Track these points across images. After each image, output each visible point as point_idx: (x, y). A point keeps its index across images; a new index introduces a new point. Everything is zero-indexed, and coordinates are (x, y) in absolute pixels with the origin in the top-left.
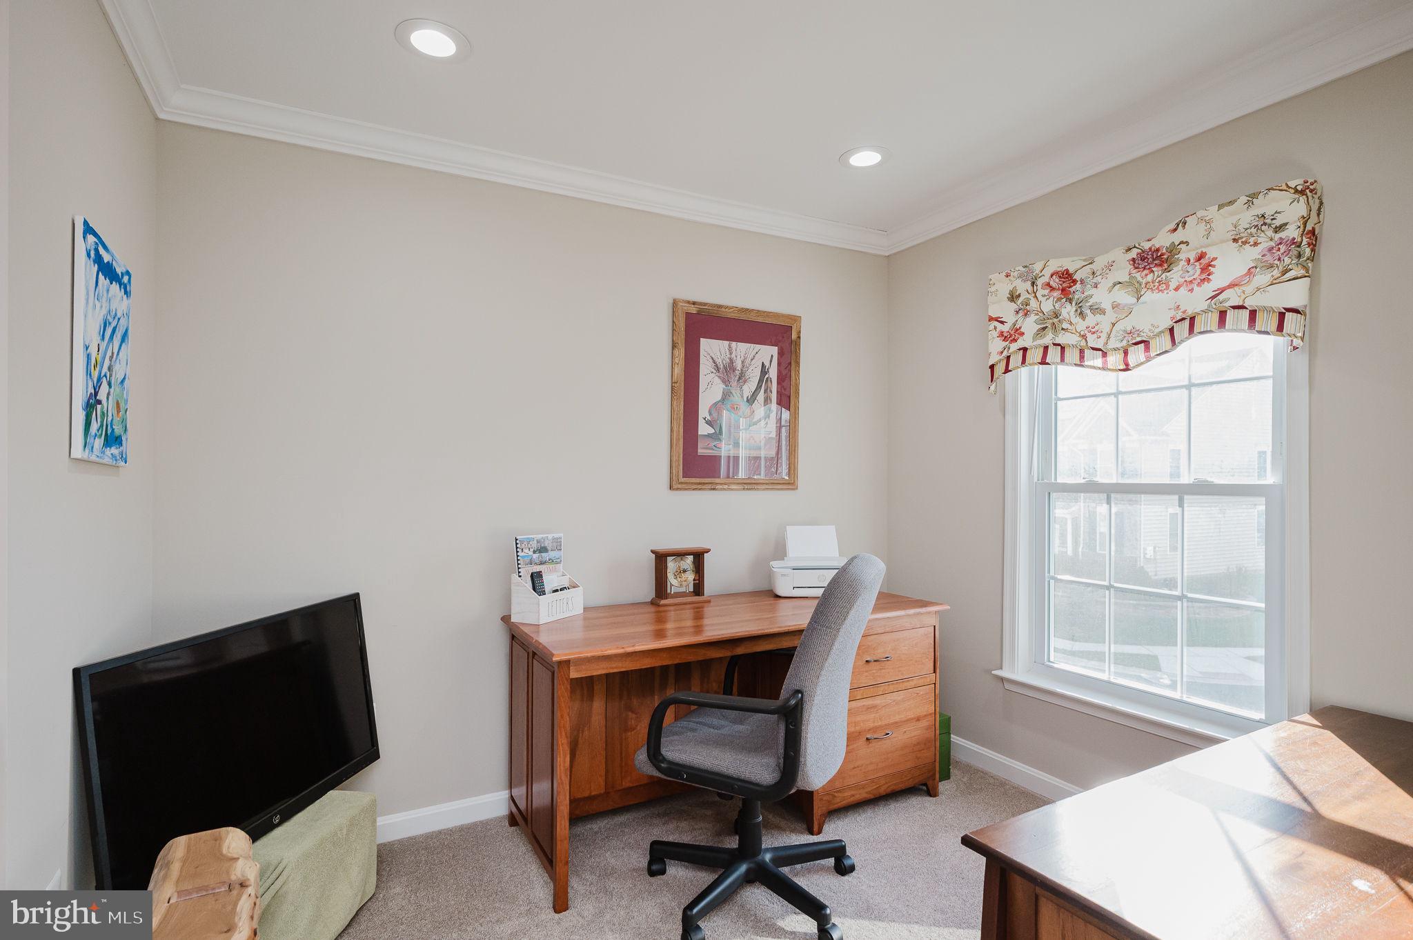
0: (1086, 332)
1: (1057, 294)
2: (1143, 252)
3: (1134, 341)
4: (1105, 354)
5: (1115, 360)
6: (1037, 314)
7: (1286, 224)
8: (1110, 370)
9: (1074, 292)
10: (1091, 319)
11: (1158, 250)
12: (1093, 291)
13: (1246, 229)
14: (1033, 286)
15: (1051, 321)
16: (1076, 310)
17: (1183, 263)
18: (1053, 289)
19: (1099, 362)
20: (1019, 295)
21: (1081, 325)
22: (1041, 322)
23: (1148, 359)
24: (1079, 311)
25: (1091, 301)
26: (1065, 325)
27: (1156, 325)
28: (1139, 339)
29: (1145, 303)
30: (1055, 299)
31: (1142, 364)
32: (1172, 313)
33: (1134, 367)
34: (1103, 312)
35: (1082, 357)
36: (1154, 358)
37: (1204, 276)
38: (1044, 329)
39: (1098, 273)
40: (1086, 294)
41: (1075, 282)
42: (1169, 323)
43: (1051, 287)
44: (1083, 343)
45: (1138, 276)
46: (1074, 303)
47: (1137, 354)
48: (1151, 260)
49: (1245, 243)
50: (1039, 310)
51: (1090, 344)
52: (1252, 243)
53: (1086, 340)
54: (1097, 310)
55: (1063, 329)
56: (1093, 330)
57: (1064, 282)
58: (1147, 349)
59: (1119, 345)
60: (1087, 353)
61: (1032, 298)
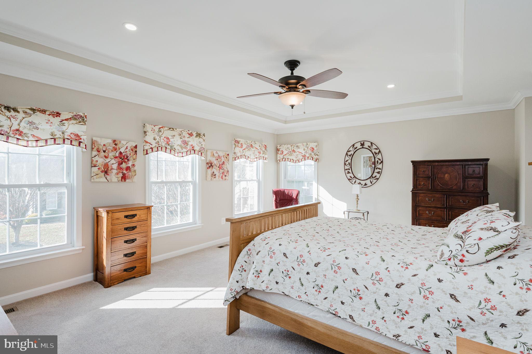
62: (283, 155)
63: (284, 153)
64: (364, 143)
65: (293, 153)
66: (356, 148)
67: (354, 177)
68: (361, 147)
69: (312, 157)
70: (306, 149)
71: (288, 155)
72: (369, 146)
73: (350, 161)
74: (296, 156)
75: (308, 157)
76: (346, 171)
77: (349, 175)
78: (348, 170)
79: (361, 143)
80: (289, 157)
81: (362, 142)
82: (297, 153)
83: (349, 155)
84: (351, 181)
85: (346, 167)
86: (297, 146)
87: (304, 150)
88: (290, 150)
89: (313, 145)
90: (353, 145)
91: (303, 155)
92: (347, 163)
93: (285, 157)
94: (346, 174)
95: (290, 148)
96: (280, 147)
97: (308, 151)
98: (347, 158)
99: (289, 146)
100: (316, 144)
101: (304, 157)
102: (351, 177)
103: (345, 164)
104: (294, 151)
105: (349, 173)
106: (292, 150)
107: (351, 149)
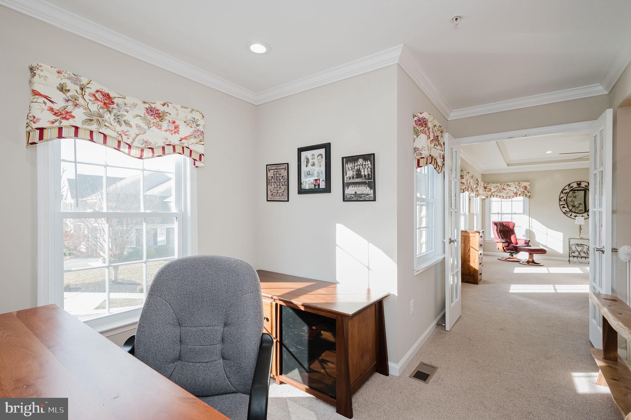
0: (122, 133)
1: (101, 104)
2: (152, 107)
3: (148, 147)
4: (130, 147)
5: (135, 152)
6: (85, 109)
7: (199, 125)
8: (131, 156)
9: (113, 108)
10: (124, 127)
11: (158, 110)
12: (125, 113)
13: (189, 120)
14: (82, 91)
15: (96, 118)
16: (115, 119)
17: (167, 121)
18: (97, 99)
19: (126, 150)
20: (69, 91)
21: (119, 128)
22: (88, 115)
23: (153, 156)
24: (117, 120)
25: (125, 118)
26: (107, 124)
27: (157, 143)
28: (150, 146)
29: (152, 131)
30: (99, 107)
31: (149, 158)
32: (164, 140)
33: (145, 158)
34: (131, 126)
35: (119, 146)
36: (155, 157)
37: (176, 130)
38: (91, 120)
39: (128, 106)
40: (121, 113)
41: (113, 103)
42: (163, 145)
43: (96, 97)
44: (120, 138)
45: (148, 117)
46: (112, 114)
47: (147, 153)
48: (155, 113)
49: (188, 125)
50: (87, 108)
51: (124, 140)
52: (190, 126)
53: (122, 137)
54: (127, 123)
55: (105, 125)
56: (126, 133)
57: (106, 100)
58: (153, 152)
59: (140, 146)
60: (122, 144)
61: (80, 97)
62: (491, 192)
63: (492, 191)
64: (580, 183)
65: (503, 190)
66: (572, 187)
67: (569, 211)
68: (578, 186)
69: (525, 194)
70: (518, 187)
71: (496, 192)
72: (585, 186)
73: (565, 198)
74: (507, 193)
75: (520, 194)
76: (562, 206)
77: (564, 210)
78: (563, 205)
79: (577, 183)
80: (498, 194)
81: (579, 183)
82: (508, 191)
83: (565, 193)
84: (567, 214)
85: (561, 203)
86: (508, 185)
87: (516, 188)
88: (500, 188)
89: (526, 184)
90: (569, 185)
91: (515, 192)
92: (562, 199)
93: (493, 194)
94: (562, 209)
95: (500, 186)
96: (487, 186)
97: (519, 189)
98: (562, 195)
99: (498, 184)
100: (529, 183)
101: (516, 194)
102: (566, 211)
103: (560, 200)
104: (504, 189)
105: (564, 207)
106: (502, 188)
107: (567, 188)
